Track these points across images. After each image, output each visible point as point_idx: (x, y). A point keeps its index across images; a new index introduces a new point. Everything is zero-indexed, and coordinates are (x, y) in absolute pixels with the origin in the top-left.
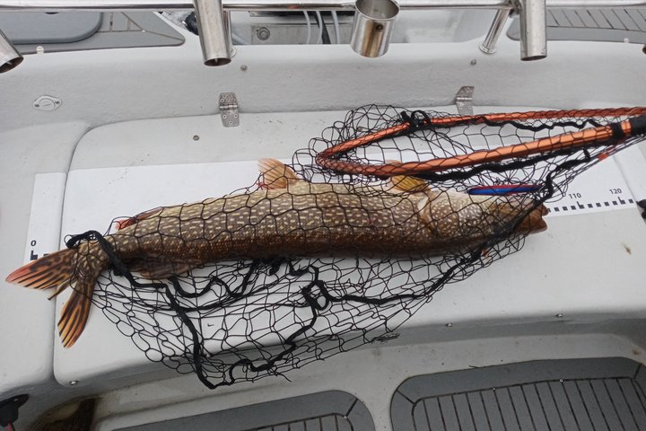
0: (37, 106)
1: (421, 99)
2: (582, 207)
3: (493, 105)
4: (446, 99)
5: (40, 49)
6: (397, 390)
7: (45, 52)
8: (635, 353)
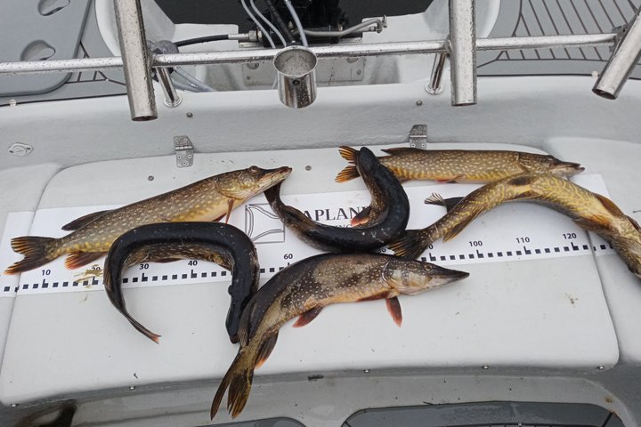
0: (11, 152)
1: (374, 137)
2: (528, 252)
3: (452, 141)
4: (400, 137)
5: (13, 101)
6: (345, 422)
7: (17, 104)
8: (608, 400)
